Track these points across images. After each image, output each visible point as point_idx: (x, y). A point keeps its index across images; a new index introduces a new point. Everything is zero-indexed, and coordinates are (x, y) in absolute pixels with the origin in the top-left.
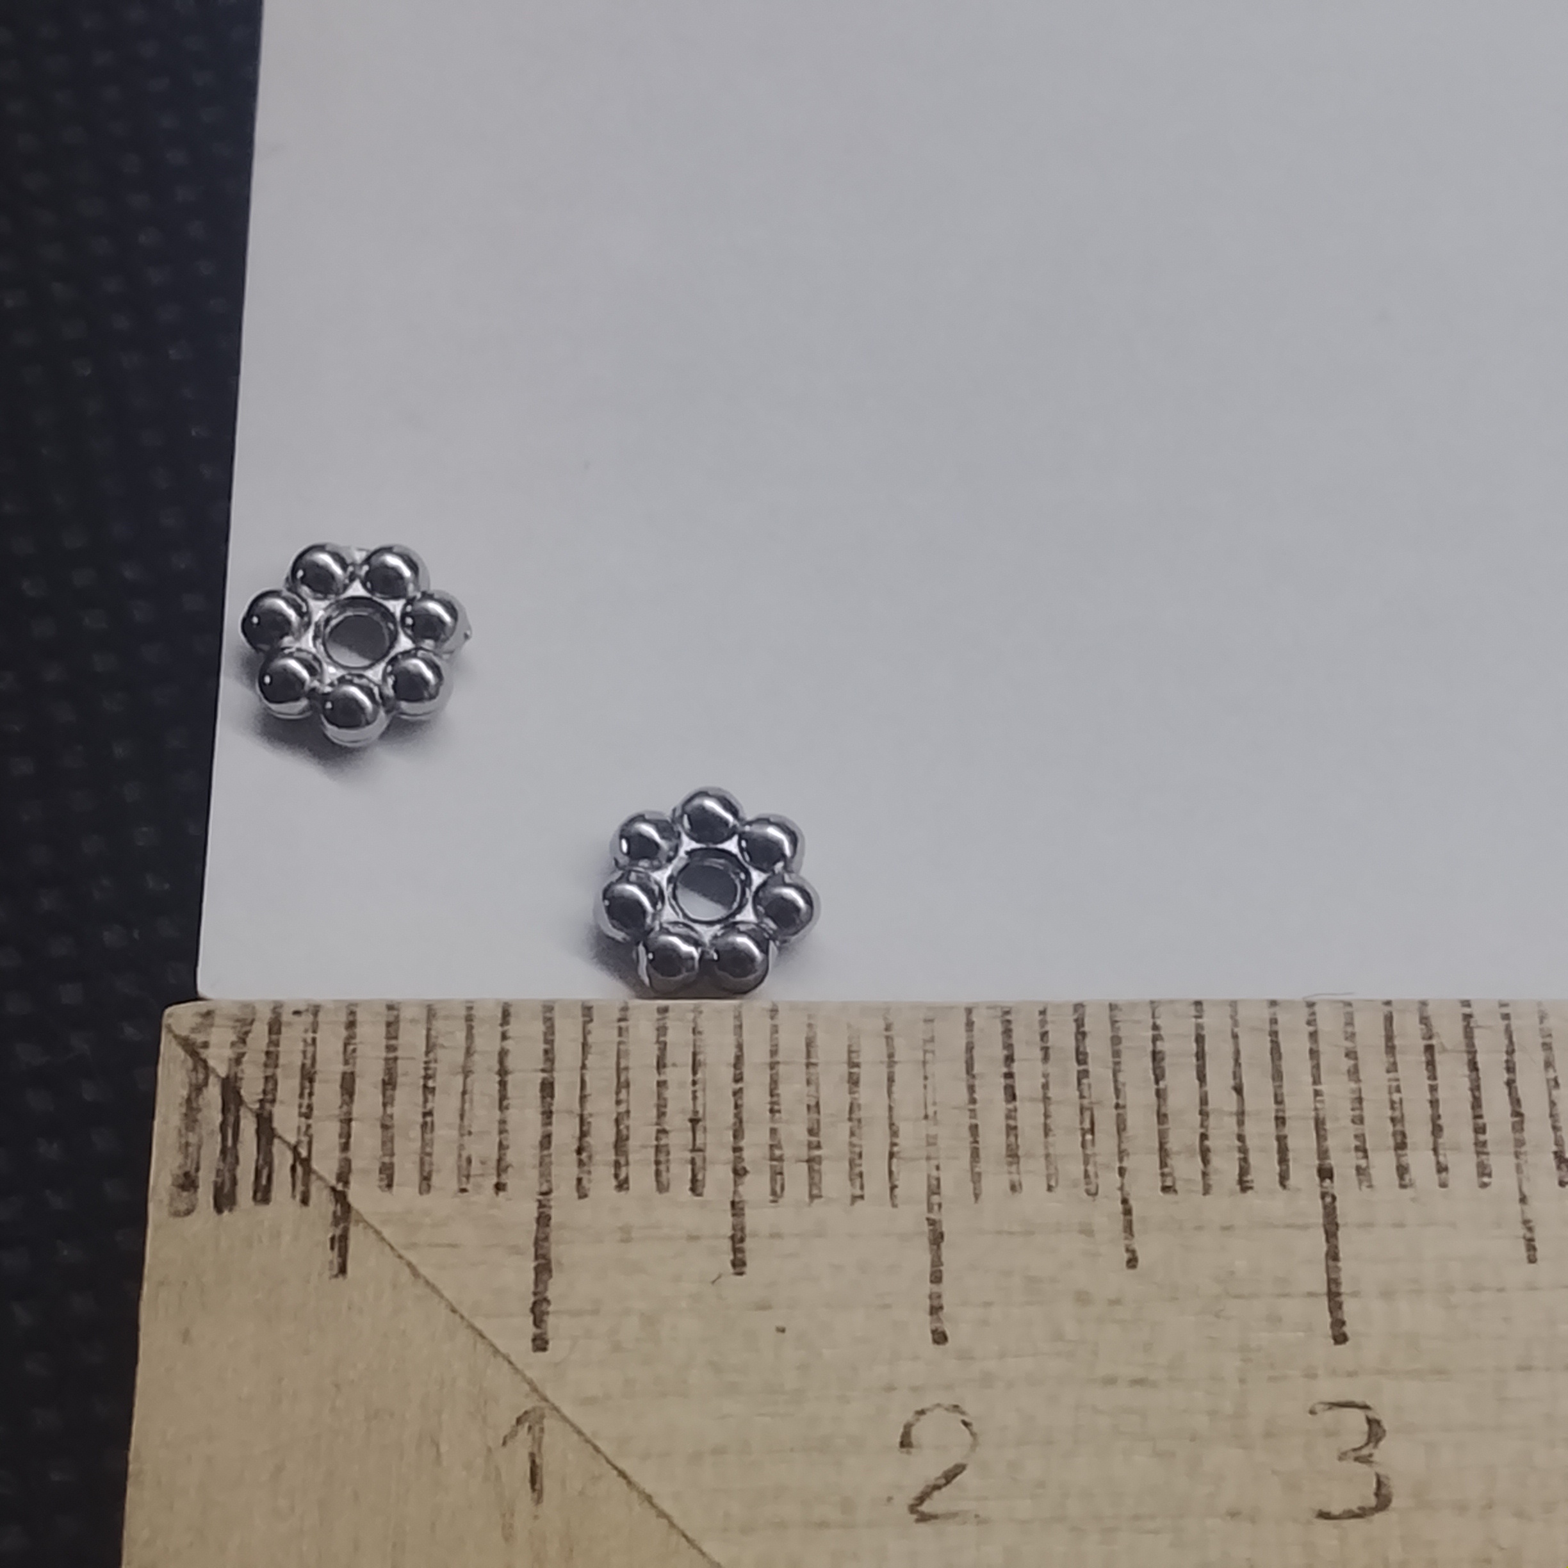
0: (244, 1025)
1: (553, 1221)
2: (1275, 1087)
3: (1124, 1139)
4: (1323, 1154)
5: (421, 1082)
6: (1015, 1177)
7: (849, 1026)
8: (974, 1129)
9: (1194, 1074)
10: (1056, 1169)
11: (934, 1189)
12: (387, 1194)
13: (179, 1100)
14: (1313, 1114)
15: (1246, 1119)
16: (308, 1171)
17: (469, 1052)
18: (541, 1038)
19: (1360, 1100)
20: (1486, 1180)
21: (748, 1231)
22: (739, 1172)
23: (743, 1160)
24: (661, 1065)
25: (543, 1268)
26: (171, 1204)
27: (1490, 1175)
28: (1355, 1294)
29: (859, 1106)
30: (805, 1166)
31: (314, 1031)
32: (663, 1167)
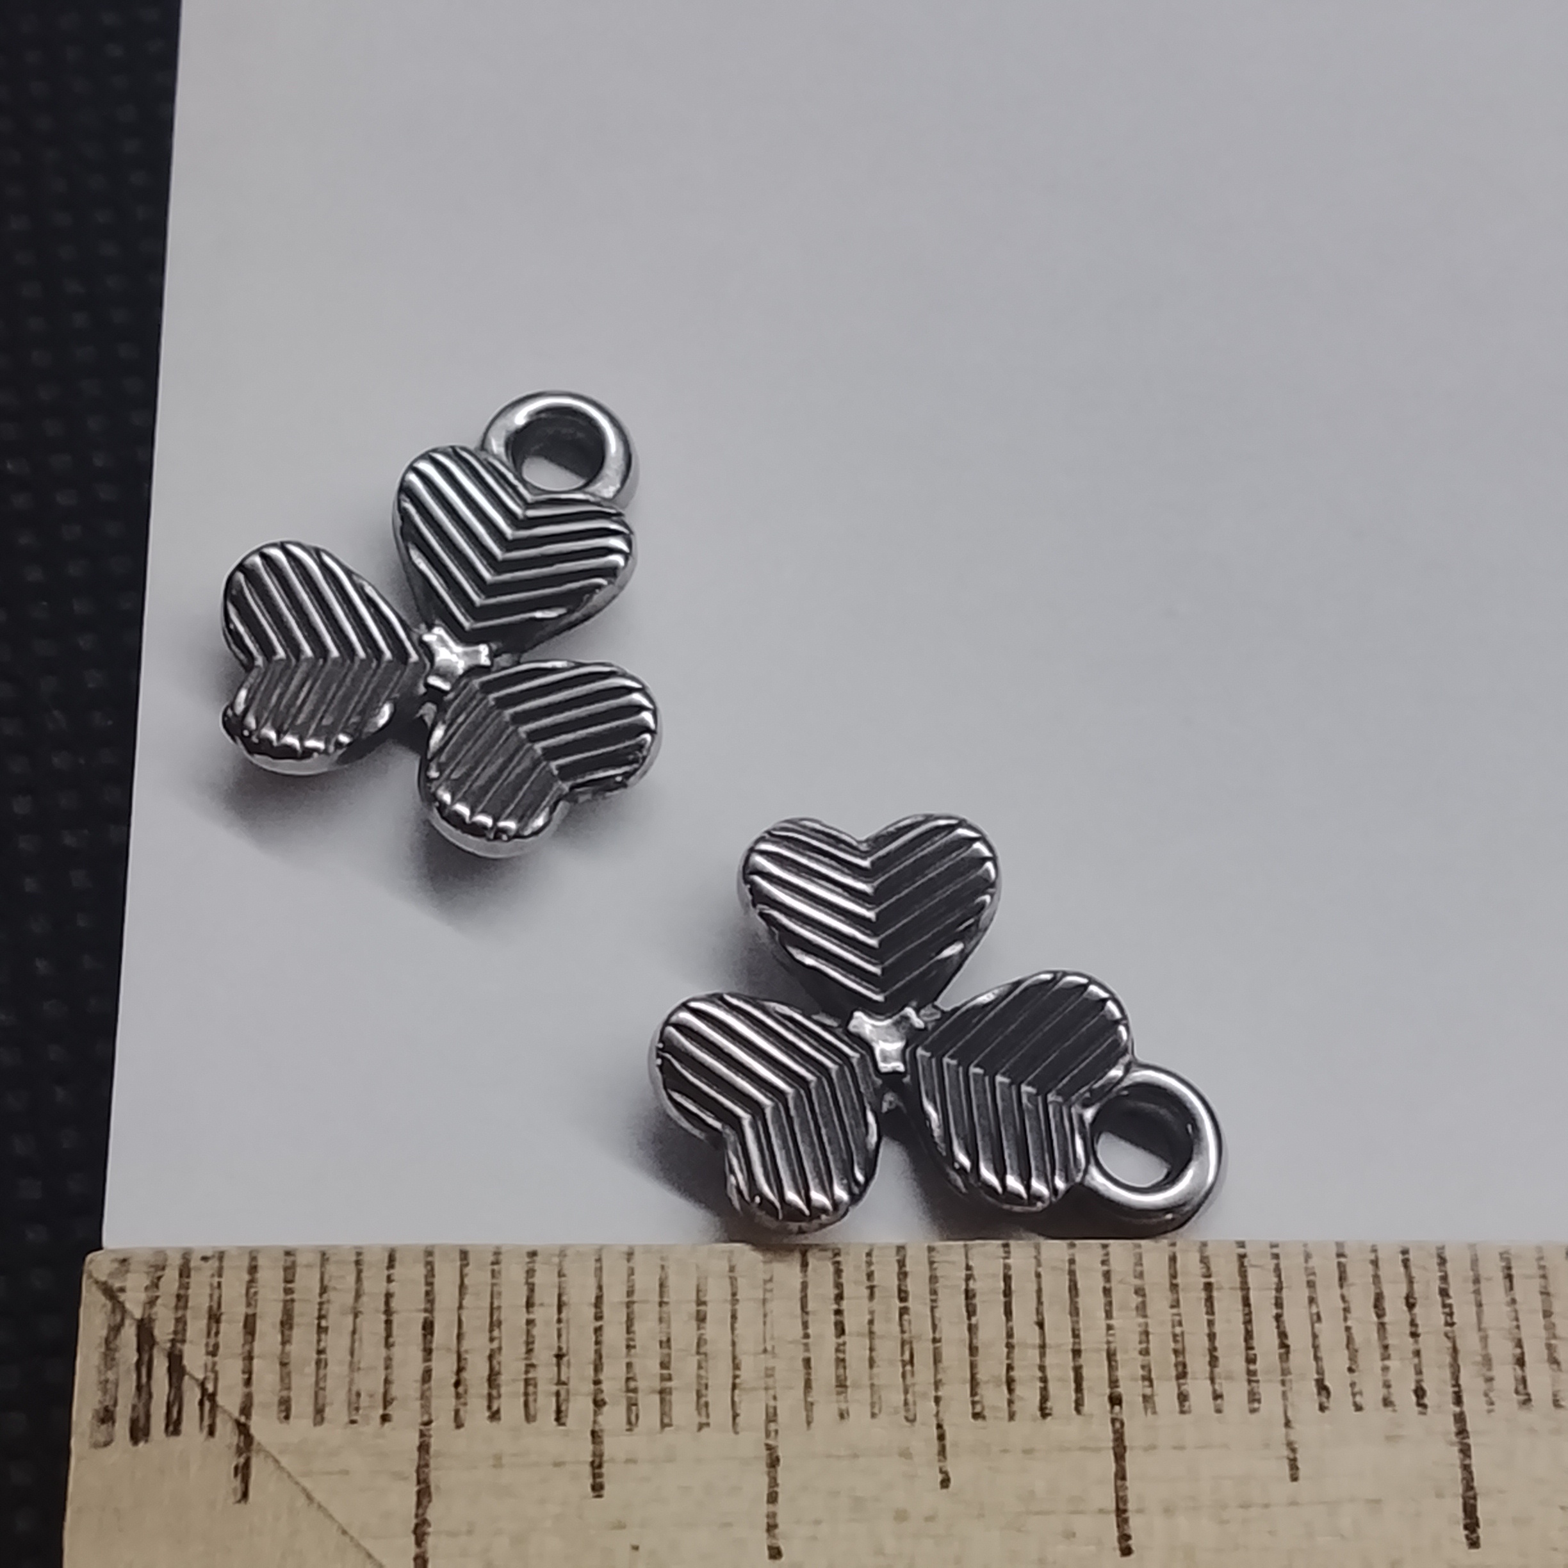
0: (158, 1268)
1: (432, 1450)
2: (1073, 1322)
3: (940, 1370)
4: (1113, 1383)
5: (316, 1322)
6: (843, 1406)
7: (697, 1267)
8: (807, 1362)
9: (1002, 1310)
10: (880, 1397)
11: (772, 1417)
12: (284, 1425)
13: (98, 1341)
14: (1105, 1346)
15: (1048, 1351)
16: (214, 1406)
17: (358, 1295)
18: (423, 1281)
19: (1147, 1333)
20: (1256, 1405)
21: (605, 1458)
22: (599, 1404)
23: (602, 1391)
24: (529, 1304)
25: (424, 1494)
26: (91, 1436)
27: (1259, 1401)
28: (1140, 1511)
29: (706, 1342)
30: (657, 1398)
31: (220, 1276)
32: (531, 1398)
